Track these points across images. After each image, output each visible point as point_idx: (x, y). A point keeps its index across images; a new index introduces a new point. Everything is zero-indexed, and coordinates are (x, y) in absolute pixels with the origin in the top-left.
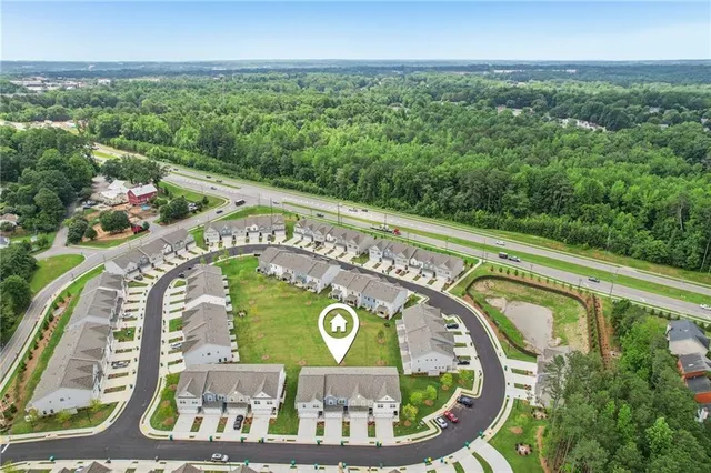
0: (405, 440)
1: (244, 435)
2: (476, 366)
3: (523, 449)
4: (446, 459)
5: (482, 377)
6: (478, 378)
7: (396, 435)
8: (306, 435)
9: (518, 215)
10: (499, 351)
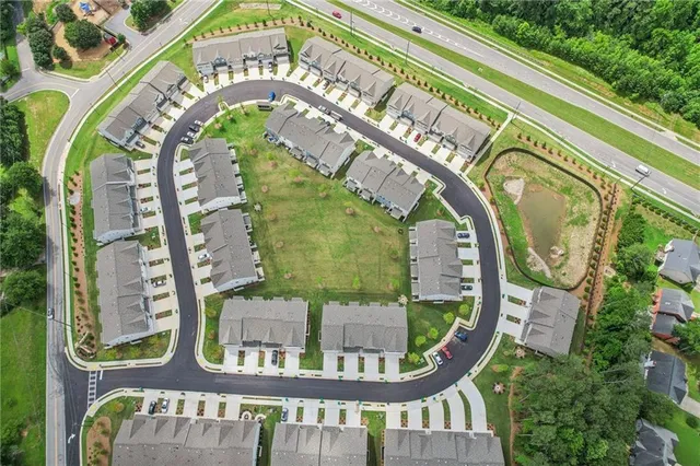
0: (408, 376)
1: (281, 370)
2: (477, 291)
3: (498, 388)
4: (437, 396)
5: (480, 306)
6: (477, 306)
7: (402, 371)
8: (329, 371)
9: (571, 33)
10: (502, 272)
